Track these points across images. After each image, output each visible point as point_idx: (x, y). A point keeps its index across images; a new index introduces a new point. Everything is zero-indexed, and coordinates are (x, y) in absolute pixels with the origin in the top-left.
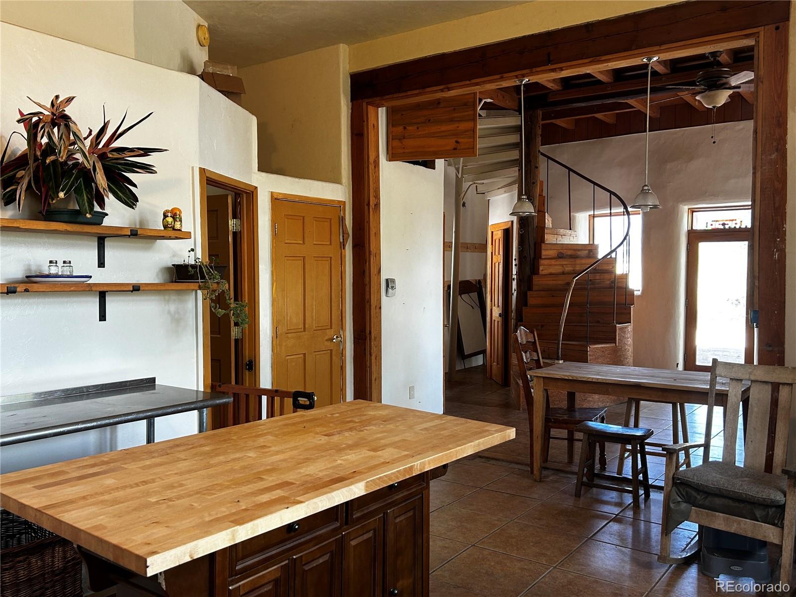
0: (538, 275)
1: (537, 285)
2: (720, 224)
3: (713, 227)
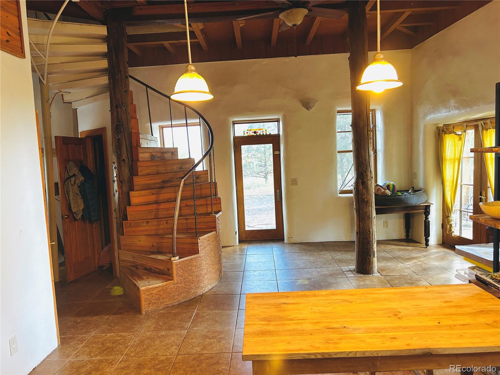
0: (138, 176)
1: (137, 185)
2: (252, 132)
3: (249, 134)
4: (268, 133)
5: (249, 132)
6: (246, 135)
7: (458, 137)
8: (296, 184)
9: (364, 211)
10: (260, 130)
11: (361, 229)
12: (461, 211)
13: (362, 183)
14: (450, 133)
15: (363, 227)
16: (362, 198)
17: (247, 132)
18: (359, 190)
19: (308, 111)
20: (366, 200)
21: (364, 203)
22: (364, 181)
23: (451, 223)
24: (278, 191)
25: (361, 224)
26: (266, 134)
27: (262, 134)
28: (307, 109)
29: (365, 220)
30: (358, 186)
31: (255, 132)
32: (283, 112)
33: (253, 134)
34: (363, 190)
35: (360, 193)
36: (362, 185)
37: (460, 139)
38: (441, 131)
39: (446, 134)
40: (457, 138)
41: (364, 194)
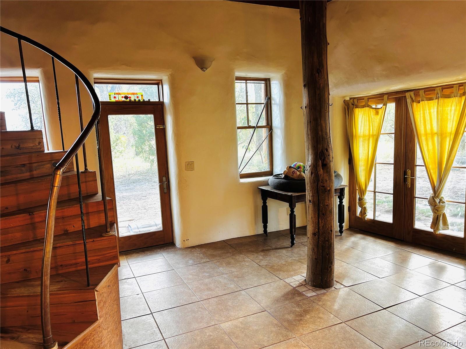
2: (123, 97)
3: (117, 99)
4: (146, 100)
5: (116, 96)
6: (113, 100)
7: (375, 112)
8: (192, 169)
9: (326, 204)
10: (133, 94)
11: (321, 228)
12: (375, 192)
13: (322, 166)
14: (364, 107)
15: (324, 226)
16: (324, 186)
17: (115, 96)
18: (320, 175)
19: (203, 72)
20: (329, 189)
21: (326, 193)
22: (325, 162)
23: (365, 206)
24: (164, 179)
25: (320, 222)
26: (144, 100)
27: (137, 100)
28: (202, 69)
29: (327, 216)
30: (317, 170)
31: (126, 97)
32: (171, 70)
33: (124, 99)
34: (325, 175)
35: (320, 179)
36: (323, 169)
37: (377, 113)
38: (350, 104)
39: (357, 108)
40: (373, 112)
41: (326, 181)
